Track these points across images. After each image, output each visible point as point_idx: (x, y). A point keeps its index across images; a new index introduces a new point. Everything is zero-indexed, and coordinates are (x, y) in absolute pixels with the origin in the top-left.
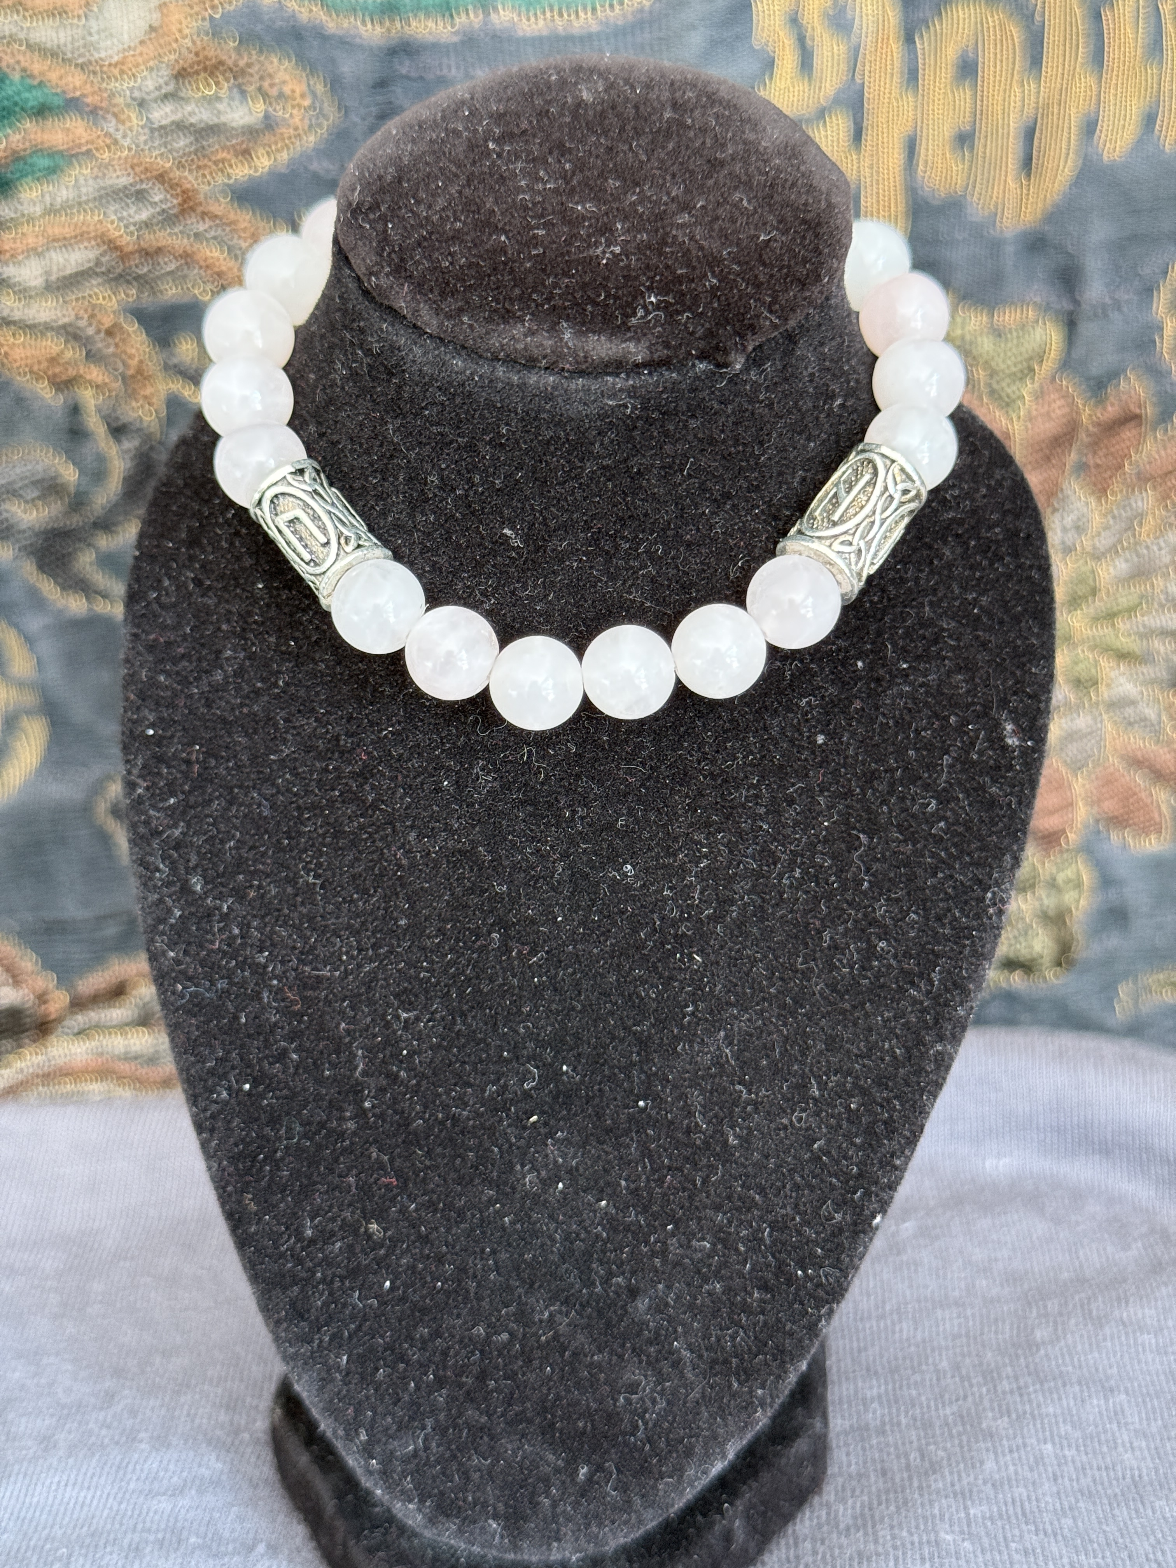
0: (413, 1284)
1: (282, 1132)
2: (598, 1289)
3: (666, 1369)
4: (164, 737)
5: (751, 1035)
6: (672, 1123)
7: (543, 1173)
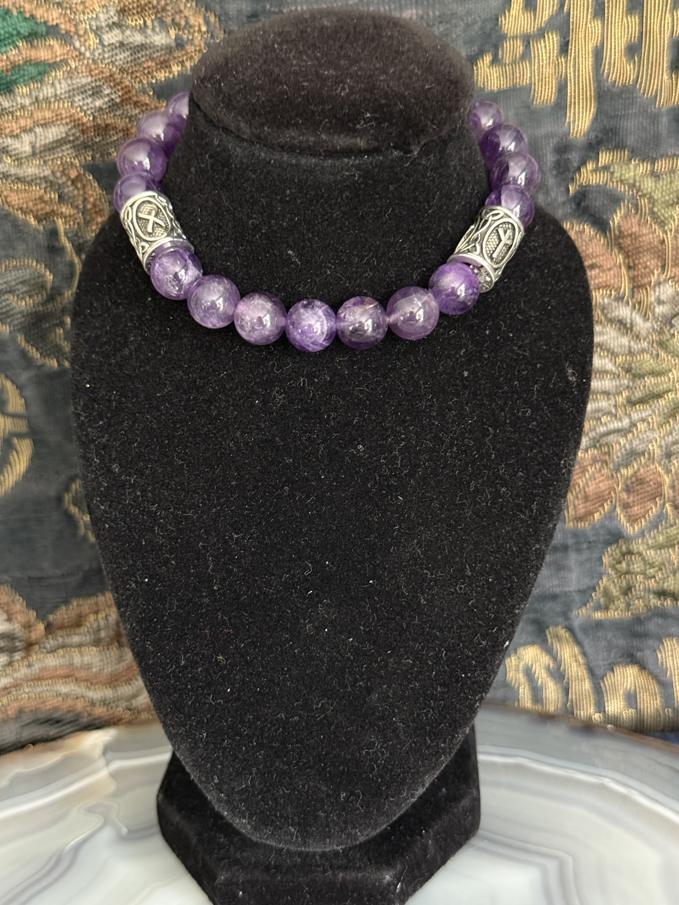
0: (244, 690)
1: (167, 606)
2: (349, 689)
3: (390, 734)
4: (95, 388)
5: (432, 541)
6: (388, 592)
7: (316, 624)
